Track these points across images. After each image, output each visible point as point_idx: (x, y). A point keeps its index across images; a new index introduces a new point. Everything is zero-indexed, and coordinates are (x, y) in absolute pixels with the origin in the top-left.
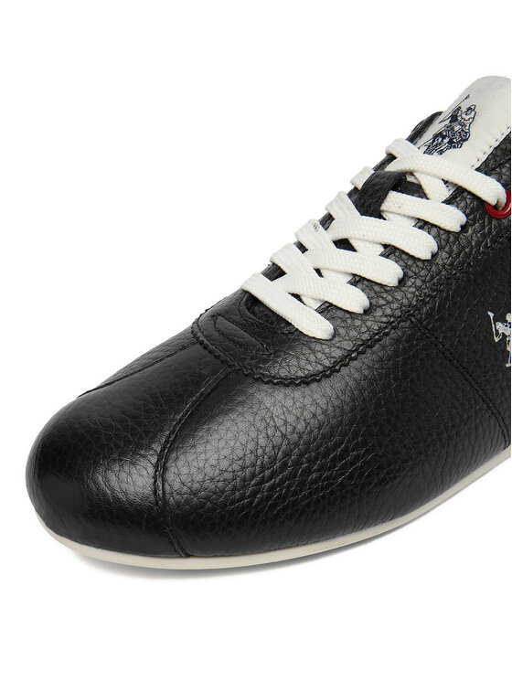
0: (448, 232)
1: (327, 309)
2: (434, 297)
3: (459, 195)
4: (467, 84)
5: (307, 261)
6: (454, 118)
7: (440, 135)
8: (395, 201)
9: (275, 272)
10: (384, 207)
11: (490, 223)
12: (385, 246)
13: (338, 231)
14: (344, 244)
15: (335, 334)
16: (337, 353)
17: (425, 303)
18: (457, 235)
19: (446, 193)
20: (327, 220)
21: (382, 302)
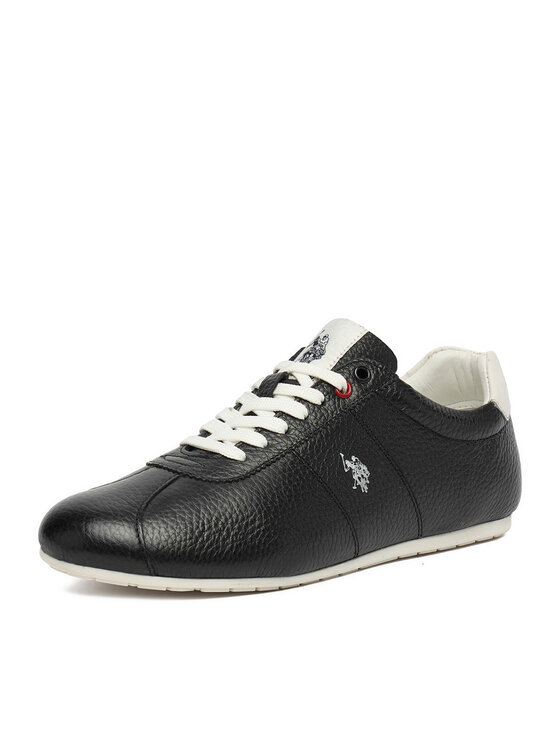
0: (314, 405)
1: (242, 445)
2: (307, 441)
3: (319, 384)
4: (323, 326)
5: (227, 426)
6: (316, 343)
7: (308, 353)
8: (282, 388)
9: (205, 434)
10: (275, 392)
11: (339, 400)
12: (276, 412)
13: (245, 409)
14: (251, 413)
15: (247, 459)
16: (248, 469)
17: (302, 444)
18: (319, 407)
19: (312, 383)
20: (239, 406)
21: (275, 443)
